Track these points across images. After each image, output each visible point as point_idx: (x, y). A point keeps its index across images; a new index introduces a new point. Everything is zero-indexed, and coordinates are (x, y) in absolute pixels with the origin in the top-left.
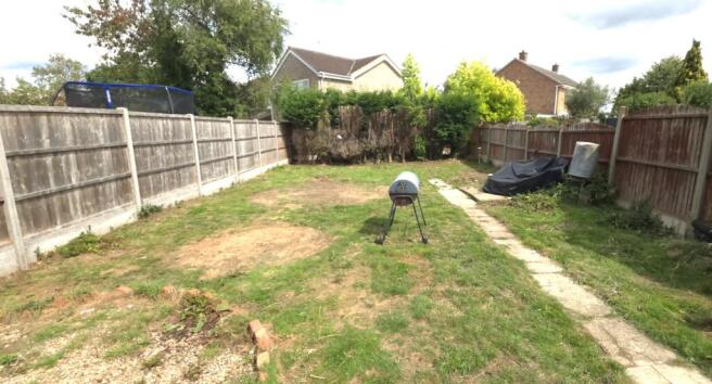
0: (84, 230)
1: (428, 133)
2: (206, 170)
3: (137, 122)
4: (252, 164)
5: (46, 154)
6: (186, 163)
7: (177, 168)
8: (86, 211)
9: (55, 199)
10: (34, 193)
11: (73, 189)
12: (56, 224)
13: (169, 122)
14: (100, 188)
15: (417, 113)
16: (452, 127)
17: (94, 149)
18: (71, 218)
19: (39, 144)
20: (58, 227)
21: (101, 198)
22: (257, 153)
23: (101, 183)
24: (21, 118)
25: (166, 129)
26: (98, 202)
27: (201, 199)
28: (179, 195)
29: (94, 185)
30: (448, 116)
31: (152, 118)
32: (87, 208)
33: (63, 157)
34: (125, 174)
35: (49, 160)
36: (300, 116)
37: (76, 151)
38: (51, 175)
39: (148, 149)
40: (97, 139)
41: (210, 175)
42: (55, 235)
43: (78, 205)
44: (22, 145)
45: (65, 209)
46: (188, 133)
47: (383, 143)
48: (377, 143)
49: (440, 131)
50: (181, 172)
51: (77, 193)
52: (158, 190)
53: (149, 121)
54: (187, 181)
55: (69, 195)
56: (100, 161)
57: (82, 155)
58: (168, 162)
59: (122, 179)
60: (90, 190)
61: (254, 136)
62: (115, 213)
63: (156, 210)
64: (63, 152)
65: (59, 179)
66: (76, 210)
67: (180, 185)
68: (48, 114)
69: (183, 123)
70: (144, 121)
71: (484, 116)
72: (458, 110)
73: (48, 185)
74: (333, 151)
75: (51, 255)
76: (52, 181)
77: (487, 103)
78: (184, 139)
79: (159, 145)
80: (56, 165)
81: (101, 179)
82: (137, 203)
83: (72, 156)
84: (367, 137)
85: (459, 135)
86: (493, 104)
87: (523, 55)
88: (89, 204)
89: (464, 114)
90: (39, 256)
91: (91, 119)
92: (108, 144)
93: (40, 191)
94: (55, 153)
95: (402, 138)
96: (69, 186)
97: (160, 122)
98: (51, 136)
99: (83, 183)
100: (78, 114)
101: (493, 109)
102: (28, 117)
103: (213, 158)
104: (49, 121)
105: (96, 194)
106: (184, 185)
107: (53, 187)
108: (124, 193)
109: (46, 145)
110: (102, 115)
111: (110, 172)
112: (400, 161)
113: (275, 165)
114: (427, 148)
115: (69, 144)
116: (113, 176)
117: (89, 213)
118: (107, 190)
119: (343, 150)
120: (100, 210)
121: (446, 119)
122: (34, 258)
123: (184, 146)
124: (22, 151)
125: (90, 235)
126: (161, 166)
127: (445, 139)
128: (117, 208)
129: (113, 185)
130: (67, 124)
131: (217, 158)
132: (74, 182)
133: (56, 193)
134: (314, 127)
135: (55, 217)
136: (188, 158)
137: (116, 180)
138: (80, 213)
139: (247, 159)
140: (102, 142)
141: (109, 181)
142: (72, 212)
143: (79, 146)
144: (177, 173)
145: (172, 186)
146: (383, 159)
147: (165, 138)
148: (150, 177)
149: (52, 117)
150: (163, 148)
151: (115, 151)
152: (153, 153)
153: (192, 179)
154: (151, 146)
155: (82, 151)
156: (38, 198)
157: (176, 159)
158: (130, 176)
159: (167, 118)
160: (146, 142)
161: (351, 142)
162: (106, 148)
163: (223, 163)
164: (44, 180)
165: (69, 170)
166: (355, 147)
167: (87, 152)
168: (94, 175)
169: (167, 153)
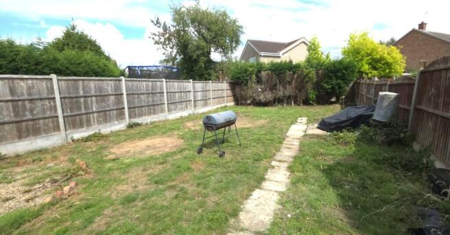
0: (97, 131)
1: (317, 86)
2: (172, 107)
3: (130, 83)
4: (206, 104)
5: (81, 97)
6: (159, 103)
7: (154, 105)
8: (99, 122)
9: (84, 117)
10: (74, 114)
11: (93, 113)
12: (83, 127)
13: (150, 83)
14: (108, 113)
15: (309, 73)
16: (334, 82)
17: (106, 95)
18: (91, 125)
19: (78, 93)
20: (84, 129)
21: (108, 117)
22: (210, 99)
23: (108, 111)
24: (70, 82)
25: (147, 86)
26: (106, 119)
27: (167, 120)
28: (153, 118)
29: (104, 111)
30: (331, 74)
31: (139, 81)
32: (100, 121)
33: (89, 99)
34: (121, 107)
35: (82, 100)
36: (239, 78)
37: (96, 96)
38: (83, 106)
39: (136, 96)
40: (107, 92)
41: (175, 109)
42: (82, 132)
43: (96, 120)
44: (69, 93)
45: (88, 121)
46: (162, 88)
47: (287, 93)
48: (284, 93)
49: (326, 86)
50: (156, 107)
51: (95, 115)
52: (141, 115)
53: (138, 83)
54: (159, 111)
55: (91, 115)
56: (108, 100)
57: (99, 98)
58: (148, 102)
59: (120, 109)
60: (102, 114)
61: (208, 89)
62: (114, 125)
63: (138, 125)
64: (89, 97)
65: (86, 108)
66: (94, 121)
67: (155, 113)
68: (83, 80)
69: (158, 83)
70: (134, 83)
71: (367, 74)
72: (339, 70)
73: (81, 110)
74: (256, 98)
75: (78, 140)
76: (83, 109)
77: (370, 64)
78: (159, 91)
79: (143, 94)
80: (85, 102)
81: (108, 109)
82: (127, 121)
83: (94, 98)
84: (276, 89)
85: (340, 88)
86: (375, 64)
87: (422, 26)
88: (101, 119)
89: (343, 73)
90: (73, 141)
91: (105, 82)
92: (114, 93)
93: (76, 113)
94: (85, 97)
95: (300, 90)
96: (91, 111)
97: (144, 83)
98: (83, 90)
99: (98, 110)
100: (98, 80)
101: (375, 68)
102: (73, 82)
103: (177, 101)
104: (83, 83)
105: (105, 115)
106: (158, 113)
107: (83, 111)
108: (120, 115)
109: (81, 93)
110: (111, 80)
111: (113, 106)
112: (299, 105)
113: (223, 105)
114: (317, 96)
115: (93, 93)
116: (115, 107)
117: (101, 124)
118: (112, 114)
119: (262, 98)
120: (106, 123)
121: (330, 77)
122: (70, 141)
123: (158, 95)
124: (68, 96)
125: (100, 134)
126: (143, 104)
127: (329, 90)
128: (116, 122)
129: (115, 112)
130: (92, 84)
131: (180, 100)
132: (94, 109)
133: (85, 114)
134: (246, 84)
135: (83, 124)
136: (161, 100)
137: (117, 109)
138: (96, 122)
139: (202, 102)
140: (110, 92)
141: (113, 110)
142: (92, 122)
143: (98, 94)
144: (153, 107)
145: (150, 114)
146: (288, 104)
147: (147, 90)
148: (137, 109)
149: (85, 82)
150: (145, 95)
151: (117, 96)
152: (139, 98)
153: (162, 111)
154: (138, 94)
155: (99, 96)
156: (76, 115)
157: (153, 101)
158: (124, 108)
159: (148, 81)
160: (134, 92)
161: (266, 93)
162: (112, 95)
163: (184, 103)
164: (79, 108)
165: (92, 104)
166: (269, 96)
167: (102, 97)
168: (104, 107)
169: (147, 98)
